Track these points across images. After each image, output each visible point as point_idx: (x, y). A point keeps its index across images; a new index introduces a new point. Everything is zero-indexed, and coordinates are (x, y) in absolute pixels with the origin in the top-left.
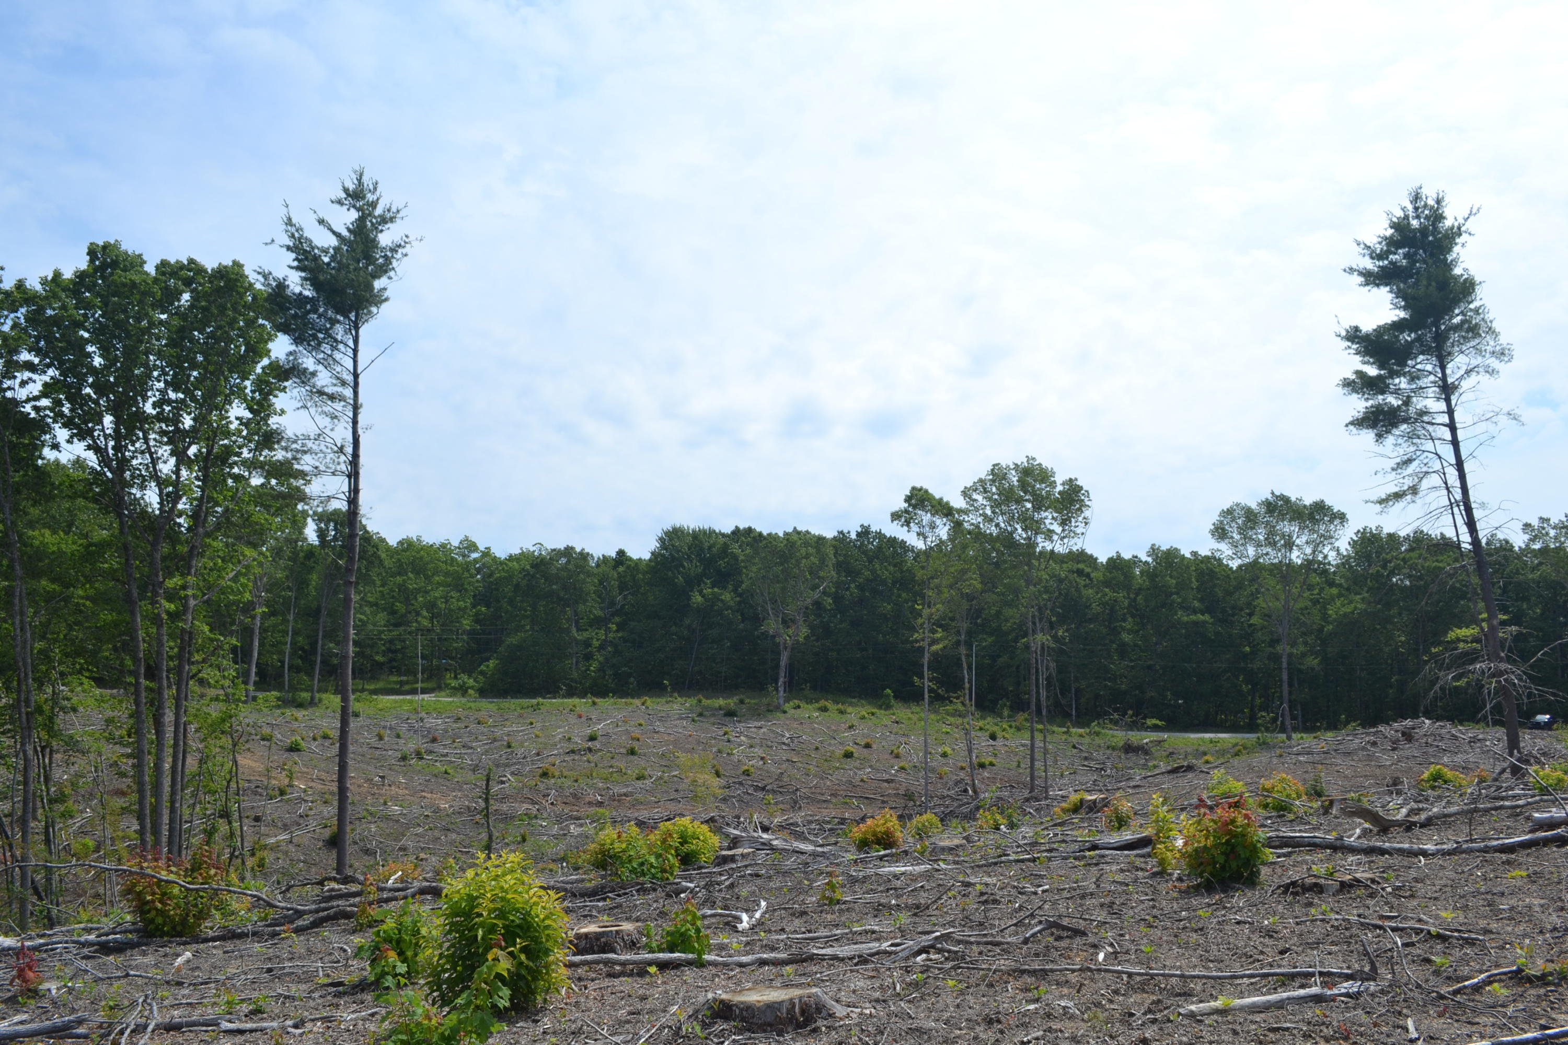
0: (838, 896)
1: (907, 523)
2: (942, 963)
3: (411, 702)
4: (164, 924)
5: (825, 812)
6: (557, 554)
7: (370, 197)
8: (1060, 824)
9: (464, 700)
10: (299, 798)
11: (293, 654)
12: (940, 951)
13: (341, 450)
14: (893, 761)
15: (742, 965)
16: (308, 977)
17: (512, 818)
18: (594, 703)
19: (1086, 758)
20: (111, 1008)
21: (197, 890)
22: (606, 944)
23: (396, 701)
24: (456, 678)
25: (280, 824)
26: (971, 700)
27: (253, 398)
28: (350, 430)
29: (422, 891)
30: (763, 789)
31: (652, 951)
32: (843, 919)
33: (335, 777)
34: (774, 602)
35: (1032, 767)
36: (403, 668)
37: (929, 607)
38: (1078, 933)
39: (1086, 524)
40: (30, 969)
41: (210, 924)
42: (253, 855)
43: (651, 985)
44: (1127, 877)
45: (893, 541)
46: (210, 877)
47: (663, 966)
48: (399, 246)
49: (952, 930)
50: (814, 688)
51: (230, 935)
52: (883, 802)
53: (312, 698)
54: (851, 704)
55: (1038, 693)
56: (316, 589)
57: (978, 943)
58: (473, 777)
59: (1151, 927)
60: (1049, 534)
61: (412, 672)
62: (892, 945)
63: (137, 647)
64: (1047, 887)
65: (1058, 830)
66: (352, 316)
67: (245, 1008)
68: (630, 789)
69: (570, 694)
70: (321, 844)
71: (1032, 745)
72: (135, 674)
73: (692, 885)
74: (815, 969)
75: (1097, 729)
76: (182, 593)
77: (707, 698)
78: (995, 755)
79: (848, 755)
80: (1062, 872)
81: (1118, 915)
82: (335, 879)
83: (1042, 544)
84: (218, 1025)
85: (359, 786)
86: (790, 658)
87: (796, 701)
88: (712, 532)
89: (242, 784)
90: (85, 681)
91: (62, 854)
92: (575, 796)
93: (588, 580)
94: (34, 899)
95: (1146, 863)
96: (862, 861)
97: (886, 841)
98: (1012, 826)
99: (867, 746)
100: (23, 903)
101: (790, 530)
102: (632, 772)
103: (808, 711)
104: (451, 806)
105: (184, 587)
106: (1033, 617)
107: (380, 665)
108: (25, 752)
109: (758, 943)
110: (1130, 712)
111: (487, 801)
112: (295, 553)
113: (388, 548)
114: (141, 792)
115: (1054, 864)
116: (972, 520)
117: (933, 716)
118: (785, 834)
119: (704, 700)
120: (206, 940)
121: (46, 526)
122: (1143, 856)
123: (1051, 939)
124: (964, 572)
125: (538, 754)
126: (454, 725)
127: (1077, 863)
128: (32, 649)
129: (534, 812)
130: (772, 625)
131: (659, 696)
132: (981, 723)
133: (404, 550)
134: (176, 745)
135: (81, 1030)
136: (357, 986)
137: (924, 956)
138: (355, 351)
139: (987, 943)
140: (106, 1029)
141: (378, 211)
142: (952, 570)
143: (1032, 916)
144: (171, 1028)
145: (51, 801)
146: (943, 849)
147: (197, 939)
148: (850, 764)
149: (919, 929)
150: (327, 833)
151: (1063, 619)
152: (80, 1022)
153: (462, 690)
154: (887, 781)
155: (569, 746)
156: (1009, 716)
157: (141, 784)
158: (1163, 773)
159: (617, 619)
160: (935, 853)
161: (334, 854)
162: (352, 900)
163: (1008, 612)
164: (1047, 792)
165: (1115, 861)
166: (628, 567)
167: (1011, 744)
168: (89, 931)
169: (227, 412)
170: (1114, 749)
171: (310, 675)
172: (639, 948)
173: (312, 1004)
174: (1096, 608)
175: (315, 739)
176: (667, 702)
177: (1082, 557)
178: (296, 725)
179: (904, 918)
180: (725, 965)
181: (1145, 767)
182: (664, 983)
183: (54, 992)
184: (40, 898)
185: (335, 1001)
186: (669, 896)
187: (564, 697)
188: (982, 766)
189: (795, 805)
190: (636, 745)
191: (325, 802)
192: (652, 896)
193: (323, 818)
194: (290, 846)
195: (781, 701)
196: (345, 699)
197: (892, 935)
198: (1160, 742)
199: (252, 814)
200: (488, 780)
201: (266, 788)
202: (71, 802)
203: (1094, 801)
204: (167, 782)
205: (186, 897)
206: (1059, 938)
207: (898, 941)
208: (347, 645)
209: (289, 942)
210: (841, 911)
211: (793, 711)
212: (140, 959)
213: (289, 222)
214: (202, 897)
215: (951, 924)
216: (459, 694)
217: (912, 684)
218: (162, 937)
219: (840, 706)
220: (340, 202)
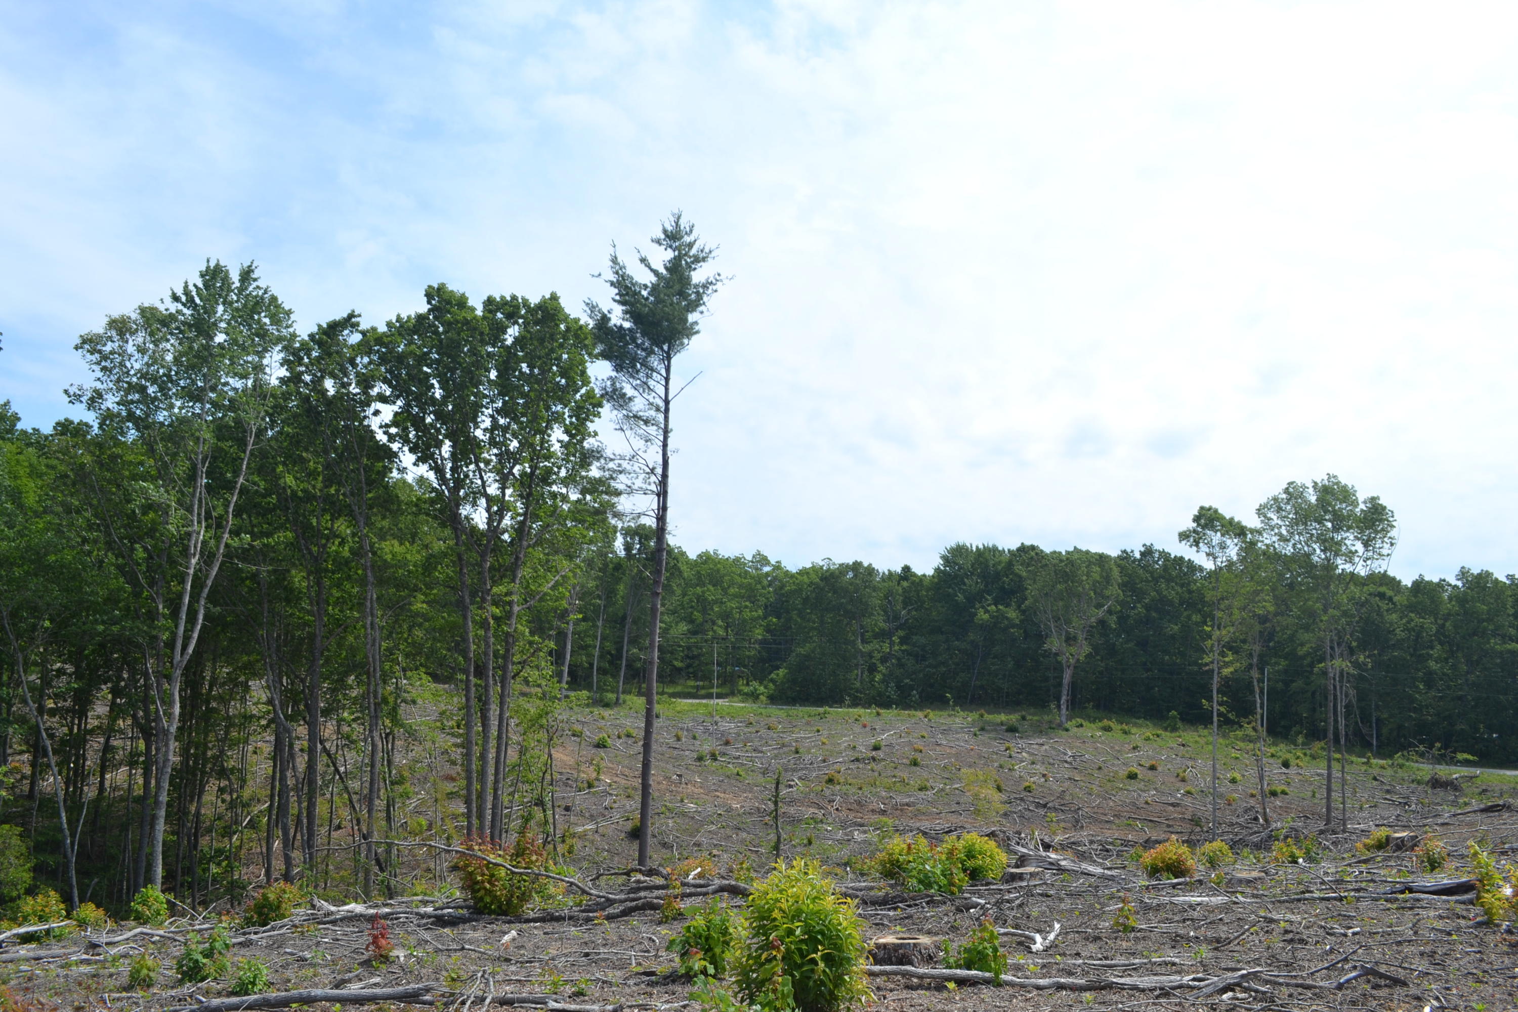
0: (1132, 923)
1: (1197, 543)
2: (1249, 1003)
3: (706, 706)
4: (492, 904)
5: (1108, 833)
6: (844, 569)
7: (687, 239)
8: (1365, 862)
9: (755, 706)
10: (605, 791)
11: (601, 657)
12: (1246, 990)
13: (652, 470)
14: (1179, 784)
15: (1039, 988)
16: (622, 965)
17: (799, 821)
18: (878, 714)
19: (1388, 792)
20: (453, 980)
21: (521, 874)
22: (903, 956)
23: (693, 705)
24: (748, 684)
25: (587, 815)
26: (1262, 725)
27: (571, 423)
28: (661, 452)
29: (722, 889)
30: (1045, 806)
31: (949, 967)
32: (1139, 947)
33: (638, 773)
34: (1057, 619)
35: (1328, 797)
36: (700, 674)
37: (1219, 628)
38: (1397, 982)
39: (1392, 544)
40: (383, 937)
41: (531, 906)
42: (563, 841)
43: (950, 1000)
44: (1448, 925)
45: (1180, 560)
46: (532, 862)
47: (961, 982)
48: (711, 283)
49: (1258, 969)
50: (1097, 707)
51: (549, 918)
52: (1169, 826)
53: (617, 699)
54: (1135, 725)
55: (1336, 721)
56: (623, 598)
57: (1288, 985)
58: (763, 780)
59: (1481, 982)
60: (1350, 556)
61: (707, 677)
62: (1194, 980)
63: (468, 647)
64: (1358, 929)
65: (1363, 867)
66: (665, 347)
67: (569, 990)
68: (912, 799)
69: (854, 704)
70: (623, 835)
71: (1329, 775)
72: (466, 671)
73: (982, 901)
74: (1115, 998)
75: (1401, 761)
76: (508, 599)
77: (989, 713)
78: (1289, 784)
79: (1132, 776)
80: (1374, 915)
81: (1441, 965)
82: (640, 871)
83: (1343, 566)
84: (545, 1003)
85: (659, 783)
86: (1073, 676)
87: (1079, 720)
88: (994, 550)
89: (556, 776)
90: (424, 676)
91: (400, 830)
92: (859, 803)
93: (874, 594)
94: (376, 869)
95: (1468, 910)
96: (1154, 887)
97: (1176, 869)
98: (1310, 859)
99: (1152, 768)
100: (367, 872)
101: (1071, 549)
102: (915, 783)
103: (1091, 730)
104: (742, 807)
105: (508, 594)
106: (1332, 641)
107: (679, 670)
108: (372, 738)
109: (1055, 967)
110: (1438, 745)
111: (776, 803)
112: (606, 565)
113: (688, 562)
114: (469, 779)
115: (1363, 905)
116: (1268, 539)
117: (1221, 741)
118: (1069, 854)
119: (986, 715)
120: (528, 921)
121: (394, 537)
122: (1463, 903)
123: (1368, 987)
124: (1257, 593)
125: (824, 761)
126: (746, 730)
127: (1389, 905)
128: (380, 646)
129: (820, 816)
130: (1054, 644)
131: (941, 710)
132: (1272, 750)
133: (705, 562)
134: (499, 737)
135: (427, 998)
136: (668, 977)
137: (1230, 994)
138: (667, 379)
139: (1297, 986)
140: (450, 999)
141: (693, 251)
142: (1243, 591)
143: (1346, 960)
144: (504, 1002)
145: (392, 783)
146: (1240, 881)
147: (520, 919)
148: (1134, 785)
149: (1223, 965)
150: (629, 826)
151: (1364, 645)
152: (428, 990)
153: (754, 696)
154: (1173, 805)
155: (854, 755)
156: (1303, 744)
157: (468, 771)
158: (1475, 812)
159: (901, 633)
160: (1232, 885)
161: (636, 845)
162: (656, 893)
163: (1305, 636)
164: (1344, 825)
165: (1431, 906)
166: (913, 583)
167: (1306, 772)
168: (425, 903)
169: (549, 436)
170: (1419, 783)
171: (615, 676)
172: (936, 962)
173: (627, 990)
174: (1400, 634)
175: (619, 737)
176: (950, 716)
177: (1385, 580)
178: (603, 723)
179: (1205, 952)
180: (1022, 986)
181: (1454, 803)
182: (962, 999)
183: (402, 959)
184: (382, 870)
185: (649, 989)
186: (959, 910)
187: (849, 706)
188: (1274, 794)
189: (1077, 824)
190: (918, 756)
191: (628, 797)
192: (943, 908)
193: (626, 811)
194: (596, 836)
195: (1064, 719)
196: (650, 702)
197: (1193, 969)
198: (1471, 778)
199: (563, 804)
200: (778, 784)
201: (576, 781)
202: (408, 785)
203: (1402, 839)
204: (491, 770)
205: (511, 879)
206: (1376, 987)
207: (1200, 975)
208: (653, 651)
209: (602, 928)
210: (1137, 939)
211: (1076, 730)
212: (471, 934)
213: (614, 260)
214: (525, 881)
215: (1257, 962)
216: (750, 700)
217: (1201, 707)
218: (489, 914)
219: (1124, 726)
220: (658, 242)
